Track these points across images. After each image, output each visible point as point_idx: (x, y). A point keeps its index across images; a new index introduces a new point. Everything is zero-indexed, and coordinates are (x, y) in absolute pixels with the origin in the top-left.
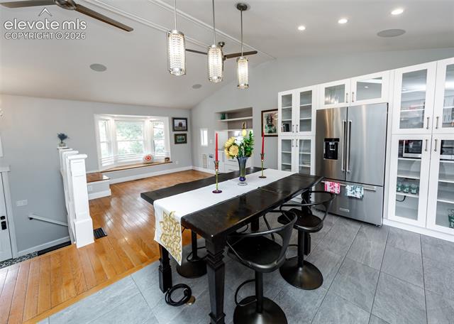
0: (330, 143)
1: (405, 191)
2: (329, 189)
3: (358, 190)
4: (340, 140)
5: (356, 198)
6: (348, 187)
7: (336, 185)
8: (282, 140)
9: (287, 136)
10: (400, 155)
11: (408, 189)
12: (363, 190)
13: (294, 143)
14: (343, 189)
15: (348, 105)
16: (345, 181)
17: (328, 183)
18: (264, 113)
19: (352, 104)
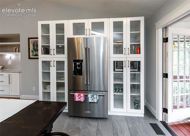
0: (77, 64)
1: (117, 91)
2: (77, 99)
3: (95, 96)
4: (83, 61)
5: (94, 103)
6: (89, 96)
7: (82, 95)
8: (43, 62)
9: (46, 58)
10: (114, 70)
11: (118, 90)
12: (98, 96)
13: (52, 64)
14: (86, 97)
15: (87, 37)
16: (87, 91)
17: (76, 94)
18: (31, 40)
19: (89, 36)
